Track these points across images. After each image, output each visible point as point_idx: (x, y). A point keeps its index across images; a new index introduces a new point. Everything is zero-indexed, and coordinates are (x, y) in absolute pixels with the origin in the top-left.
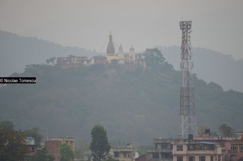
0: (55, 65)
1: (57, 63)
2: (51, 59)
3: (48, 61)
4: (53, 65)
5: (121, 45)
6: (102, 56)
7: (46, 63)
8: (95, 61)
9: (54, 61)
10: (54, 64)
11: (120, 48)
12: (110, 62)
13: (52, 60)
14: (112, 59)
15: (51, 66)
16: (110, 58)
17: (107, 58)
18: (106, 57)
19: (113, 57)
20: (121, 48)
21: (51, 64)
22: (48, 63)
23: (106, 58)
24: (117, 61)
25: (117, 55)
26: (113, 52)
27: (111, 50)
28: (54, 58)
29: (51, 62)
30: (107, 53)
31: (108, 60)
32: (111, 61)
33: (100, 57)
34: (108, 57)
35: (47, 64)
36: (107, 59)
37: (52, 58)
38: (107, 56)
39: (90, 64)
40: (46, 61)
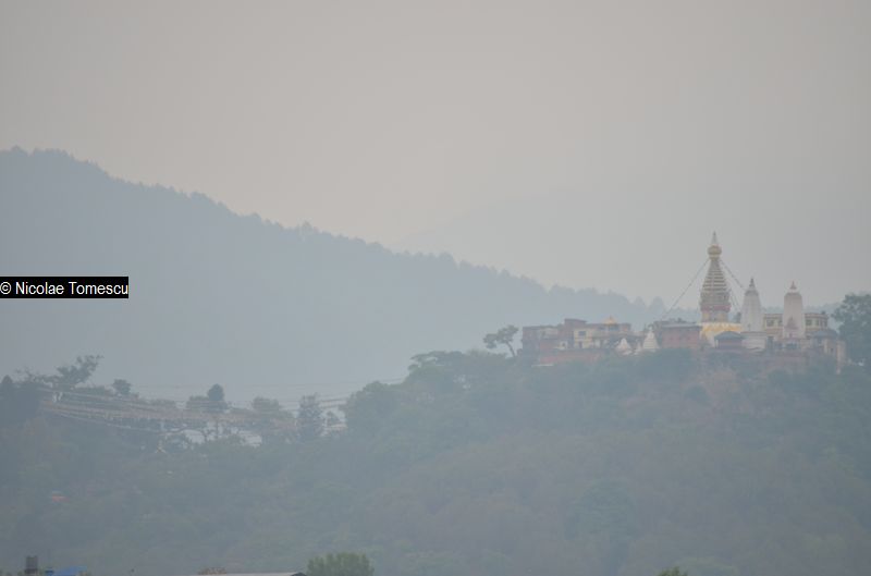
0: (515, 352)
1: (520, 346)
2: (500, 332)
3: (490, 340)
4: (510, 355)
5: (752, 281)
6: (684, 322)
7: (482, 347)
8: (660, 341)
9: (511, 340)
10: (511, 349)
11: (748, 293)
12: (714, 343)
13: (505, 335)
14: (722, 331)
15: (501, 356)
16: (712, 330)
17: (701, 327)
18: (700, 324)
19: (725, 326)
20: (752, 293)
21: (501, 349)
22: (492, 346)
23: (698, 328)
24: (738, 338)
25: (738, 318)
26: (725, 308)
27: (715, 297)
28: (513, 330)
29: (503, 342)
30: (702, 309)
31: (704, 335)
32: (716, 338)
33: (678, 325)
34: (706, 326)
35: (489, 350)
36: (701, 333)
37: (505, 330)
38: (703, 321)
39: (639, 349)
40: (485, 340)
